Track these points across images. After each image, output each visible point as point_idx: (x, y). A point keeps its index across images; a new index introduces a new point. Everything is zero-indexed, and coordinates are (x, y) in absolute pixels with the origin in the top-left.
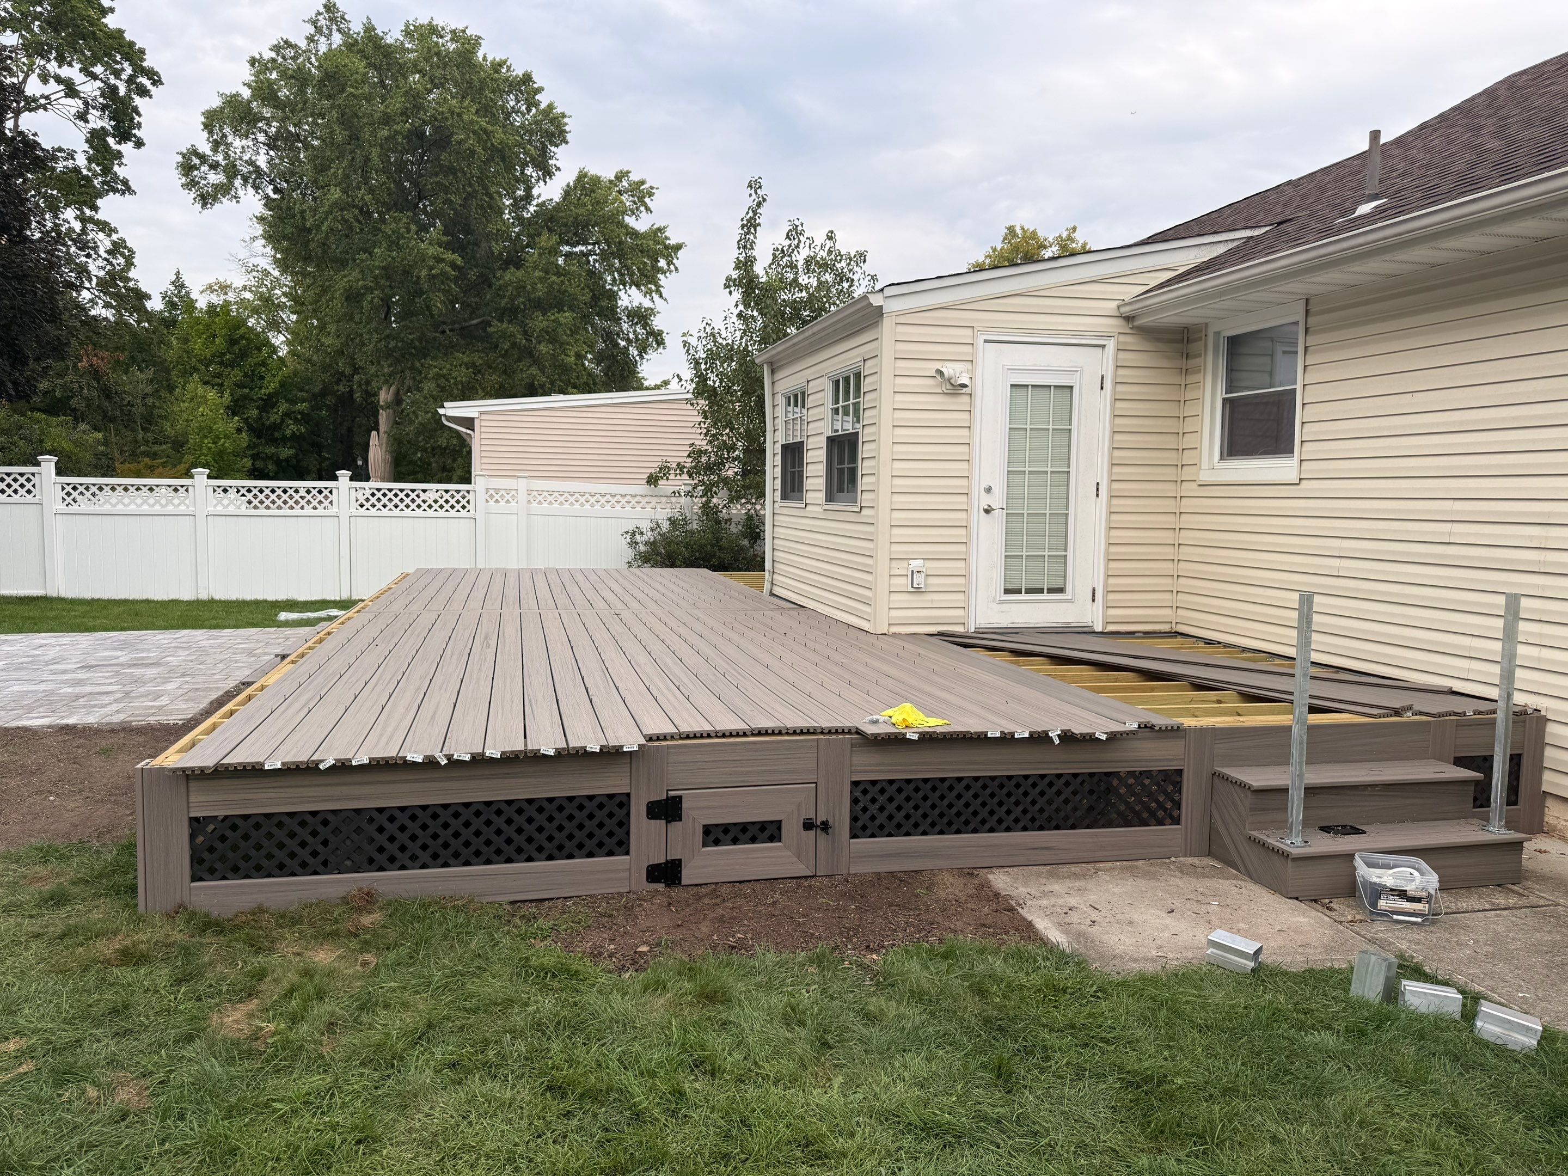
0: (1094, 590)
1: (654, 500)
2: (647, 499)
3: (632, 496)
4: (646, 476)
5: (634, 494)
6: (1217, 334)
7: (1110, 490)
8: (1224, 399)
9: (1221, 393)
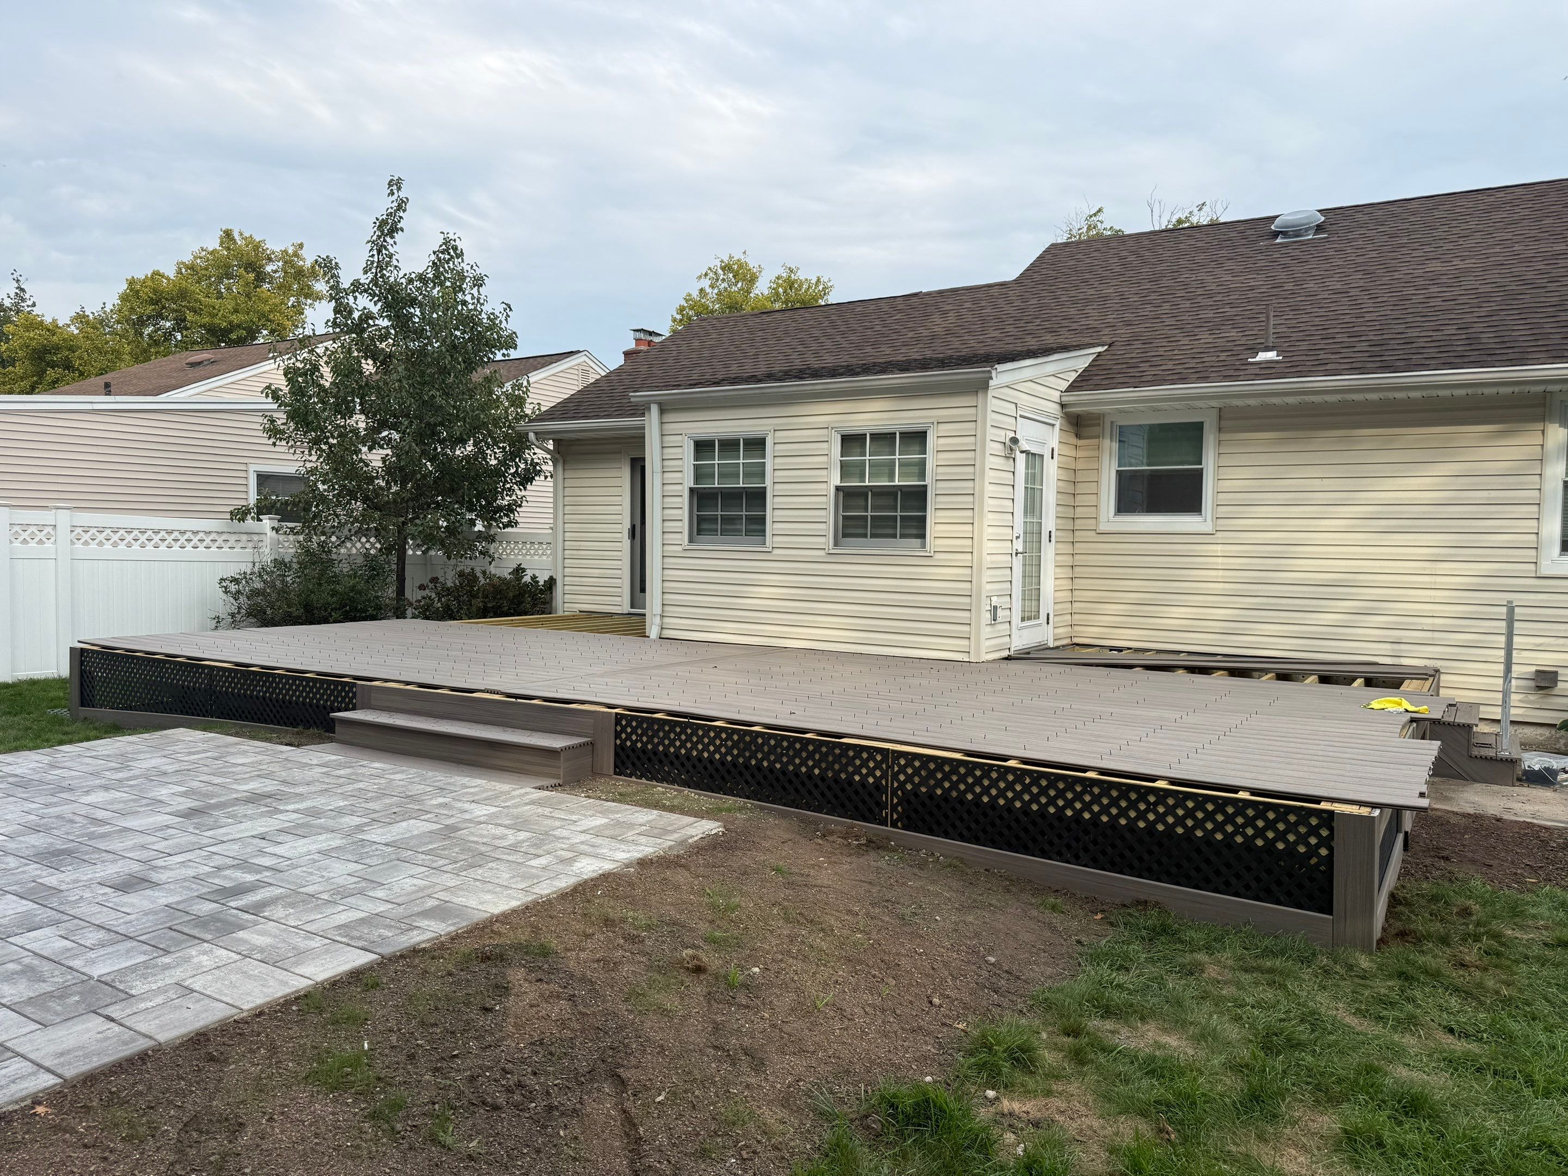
0: (1048, 615)
1: (233, 538)
2: (224, 537)
3: (205, 532)
4: (232, 508)
5: (208, 530)
6: (1112, 422)
7: (1056, 537)
8: (1117, 471)
9: (1115, 467)
